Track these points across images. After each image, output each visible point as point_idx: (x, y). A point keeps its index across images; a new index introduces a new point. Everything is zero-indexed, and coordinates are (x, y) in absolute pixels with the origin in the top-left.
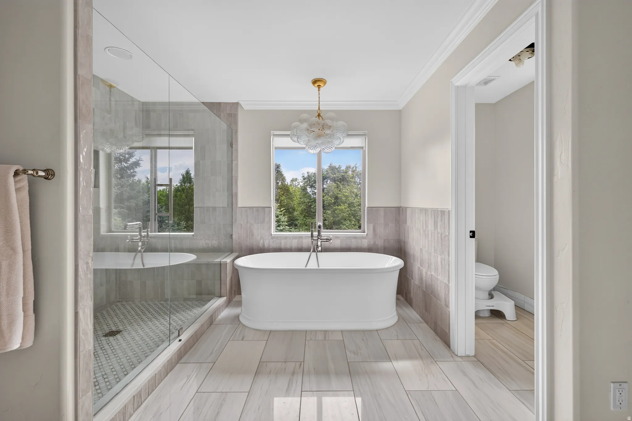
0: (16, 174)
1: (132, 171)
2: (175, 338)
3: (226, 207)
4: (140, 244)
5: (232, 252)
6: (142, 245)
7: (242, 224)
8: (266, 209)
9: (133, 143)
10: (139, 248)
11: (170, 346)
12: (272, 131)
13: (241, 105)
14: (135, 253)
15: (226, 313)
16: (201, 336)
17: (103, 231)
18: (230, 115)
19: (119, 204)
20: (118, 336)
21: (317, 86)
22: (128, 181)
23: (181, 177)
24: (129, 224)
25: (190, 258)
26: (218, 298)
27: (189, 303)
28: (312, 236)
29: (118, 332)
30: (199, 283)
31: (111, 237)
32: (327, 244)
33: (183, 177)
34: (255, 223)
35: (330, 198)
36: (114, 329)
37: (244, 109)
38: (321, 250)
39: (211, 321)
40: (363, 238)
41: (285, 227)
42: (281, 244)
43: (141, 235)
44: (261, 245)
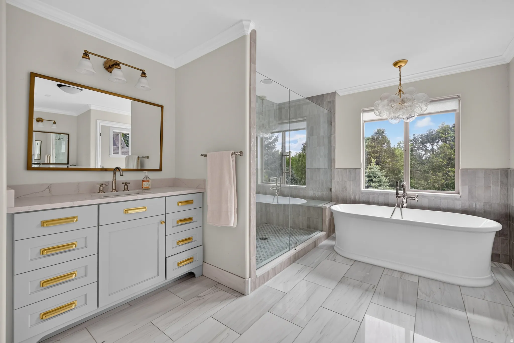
0: (232, 154)
1: (274, 144)
2: (293, 248)
3: (327, 169)
4: (277, 191)
5: (331, 201)
6: (278, 192)
7: (338, 181)
8: (357, 170)
9: (273, 129)
10: (276, 193)
11: (290, 251)
12: (361, 109)
13: (337, 92)
14: (274, 196)
15: (326, 242)
16: (308, 251)
17: (259, 182)
18: (330, 102)
19: (266, 167)
20: (266, 241)
21: (398, 67)
22: (271, 151)
23: (302, 146)
24: (271, 178)
25: (303, 201)
26: (320, 231)
27: (303, 231)
28: (397, 194)
29: (266, 239)
30: (309, 219)
31: (263, 186)
32: (413, 202)
33: (304, 147)
34: (348, 180)
35: (441, 160)
36: (264, 237)
37: (339, 95)
38: (406, 207)
39: (315, 245)
40: (456, 199)
41: (386, 187)
42: (369, 199)
43: (277, 185)
44: (352, 198)
